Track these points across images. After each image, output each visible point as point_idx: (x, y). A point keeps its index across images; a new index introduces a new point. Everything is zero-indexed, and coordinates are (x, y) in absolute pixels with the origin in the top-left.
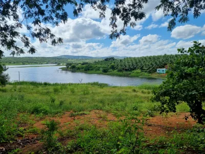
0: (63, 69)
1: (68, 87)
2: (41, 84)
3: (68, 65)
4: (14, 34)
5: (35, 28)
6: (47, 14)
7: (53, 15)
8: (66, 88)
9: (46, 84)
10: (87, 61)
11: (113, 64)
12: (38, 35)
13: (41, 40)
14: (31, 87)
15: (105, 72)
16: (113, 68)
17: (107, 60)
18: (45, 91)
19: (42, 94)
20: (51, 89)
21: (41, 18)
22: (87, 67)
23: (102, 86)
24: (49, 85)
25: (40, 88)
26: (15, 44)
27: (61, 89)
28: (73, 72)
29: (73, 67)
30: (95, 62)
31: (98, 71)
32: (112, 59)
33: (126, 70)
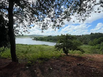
0: (33, 39)
1: (34, 46)
2: (24, 45)
3: (35, 38)
4: (19, 31)
5: (24, 30)
6: (27, 27)
7: (28, 27)
8: (33, 46)
9: (26, 45)
10: (42, 37)
11: (51, 38)
12: (24, 31)
13: (25, 33)
14: (21, 46)
15: (48, 41)
16: (51, 39)
17: (49, 36)
18: (26, 47)
19: (25, 48)
20: (28, 46)
21: (25, 28)
22: (42, 39)
23: (46, 46)
24: (28, 45)
25: (24, 46)
26: (19, 33)
27: (32, 46)
28: (36, 40)
29: (37, 39)
30: (45, 37)
31: (46, 41)
32: (51, 36)
33: (55, 40)
